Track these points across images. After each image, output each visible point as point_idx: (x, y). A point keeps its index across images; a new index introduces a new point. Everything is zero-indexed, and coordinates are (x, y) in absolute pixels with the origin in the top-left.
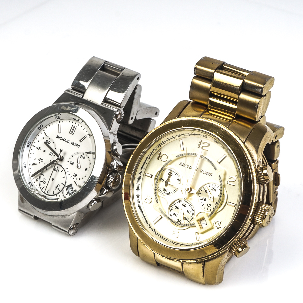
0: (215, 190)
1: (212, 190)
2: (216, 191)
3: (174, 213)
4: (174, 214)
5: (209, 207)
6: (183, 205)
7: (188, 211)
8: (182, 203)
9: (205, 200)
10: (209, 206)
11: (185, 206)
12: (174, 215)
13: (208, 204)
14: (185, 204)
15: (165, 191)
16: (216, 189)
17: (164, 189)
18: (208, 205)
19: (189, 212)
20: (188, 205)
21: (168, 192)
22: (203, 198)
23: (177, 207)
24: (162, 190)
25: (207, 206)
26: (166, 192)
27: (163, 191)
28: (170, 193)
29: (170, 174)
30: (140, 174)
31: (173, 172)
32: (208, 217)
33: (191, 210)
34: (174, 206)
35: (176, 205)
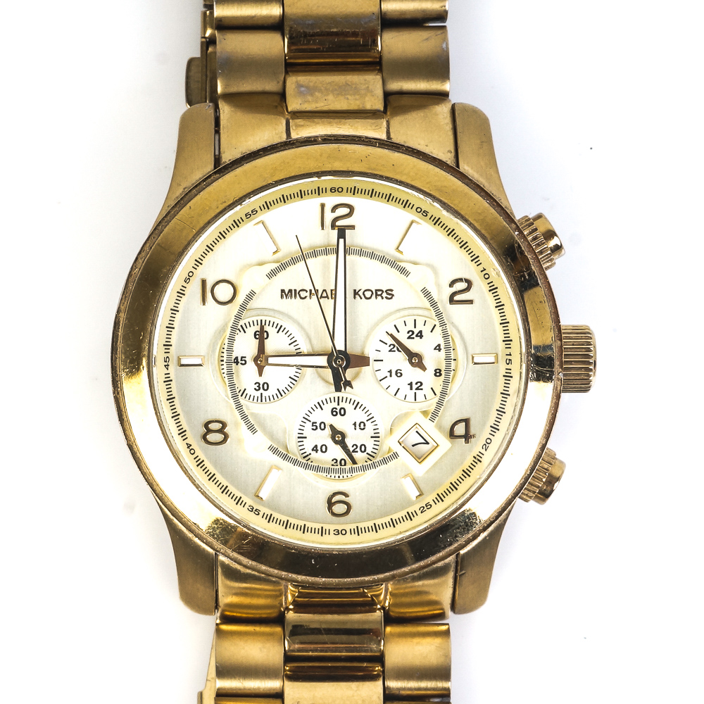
0: (420, 335)
1: (409, 338)
2: (421, 337)
3: (316, 446)
4: (315, 449)
5: (417, 391)
6: (334, 412)
8: (328, 408)
9: (399, 374)
10: (417, 389)
11: (342, 412)
12: (317, 451)
13: (411, 384)
14: (339, 408)
15: (261, 391)
16: (421, 332)
17: (256, 386)
18: (415, 387)
19: (361, 426)
20: (349, 408)
21: (272, 391)
22: (390, 372)
23: (318, 425)
24: (251, 391)
25: (411, 389)
26: (265, 394)
27: (258, 394)
28: (280, 393)
29: (261, 336)
30: (167, 366)
31: (267, 328)
32: (432, 420)
33: (364, 418)
34: (309, 425)
35: (313, 419)
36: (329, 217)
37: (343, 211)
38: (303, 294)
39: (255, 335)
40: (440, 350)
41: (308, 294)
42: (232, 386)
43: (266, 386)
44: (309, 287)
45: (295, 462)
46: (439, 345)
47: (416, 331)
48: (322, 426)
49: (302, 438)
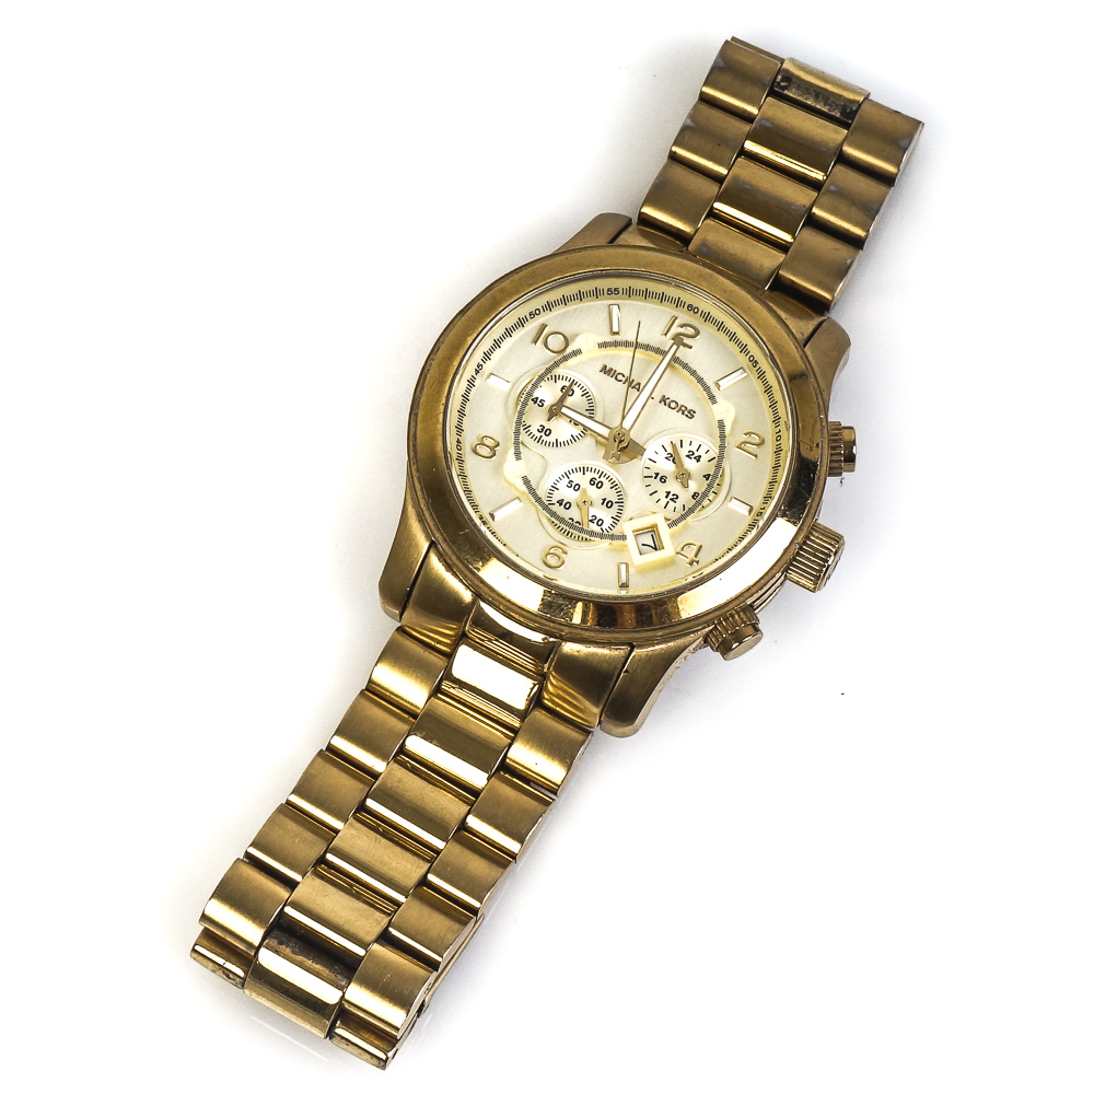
0: (698, 459)
1: (688, 456)
2: (698, 461)
3: (562, 501)
4: (560, 502)
5: (671, 502)
6: (592, 482)
7: (604, 500)
8: (590, 475)
9: (663, 480)
10: (672, 499)
11: (600, 485)
12: (561, 505)
13: (668, 493)
14: (598, 480)
15: (543, 434)
16: (700, 457)
17: (540, 428)
18: (670, 497)
20: (607, 485)
21: (551, 439)
23: (574, 485)
24: (534, 430)
25: (667, 497)
26: (544, 438)
27: (538, 435)
28: (557, 443)
29: (567, 391)
30: (477, 372)
31: (575, 388)
32: (670, 526)
33: (615, 499)
34: (566, 481)
35: (572, 477)
36: (675, 330)
37: (690, 331)
38: (620, 377)
39: (563, 388)
40: (707, 479)
41: (623, 379)
42: (521, 414)
43: (548, 432)
44: (627, 374)
45: (538, 500)
46: (709, 475)
47: (696, 454)
48: (577, 487)
49: (554, 487)
